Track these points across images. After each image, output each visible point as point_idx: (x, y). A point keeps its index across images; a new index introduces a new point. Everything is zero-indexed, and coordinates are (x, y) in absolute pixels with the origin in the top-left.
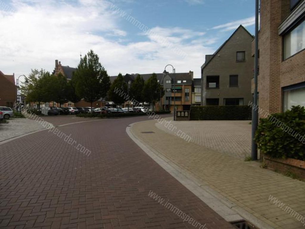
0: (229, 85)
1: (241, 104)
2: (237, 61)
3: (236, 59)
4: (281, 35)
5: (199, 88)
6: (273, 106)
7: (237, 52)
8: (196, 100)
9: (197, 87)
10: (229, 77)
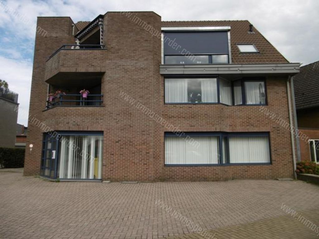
4: (162, 75)
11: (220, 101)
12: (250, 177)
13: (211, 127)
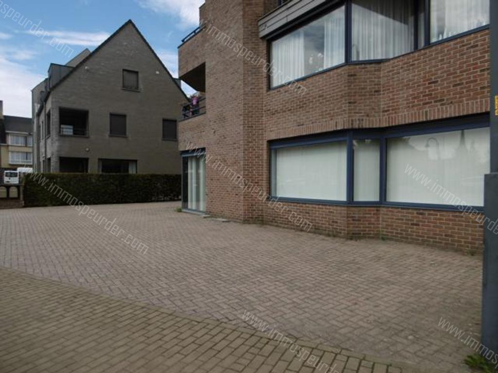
0: (109, 133)
1: (132, 171)
2: (125, 87)
3: (121, 85)
4: (263, 38)
5: (17, 135)
6: (251, 177)
7: (124, 70)
8: (10, 159)
9: (13, 135)
10: (109, 116)
11: (350, 57)
12: (424, 241)
13: (327, 123)
